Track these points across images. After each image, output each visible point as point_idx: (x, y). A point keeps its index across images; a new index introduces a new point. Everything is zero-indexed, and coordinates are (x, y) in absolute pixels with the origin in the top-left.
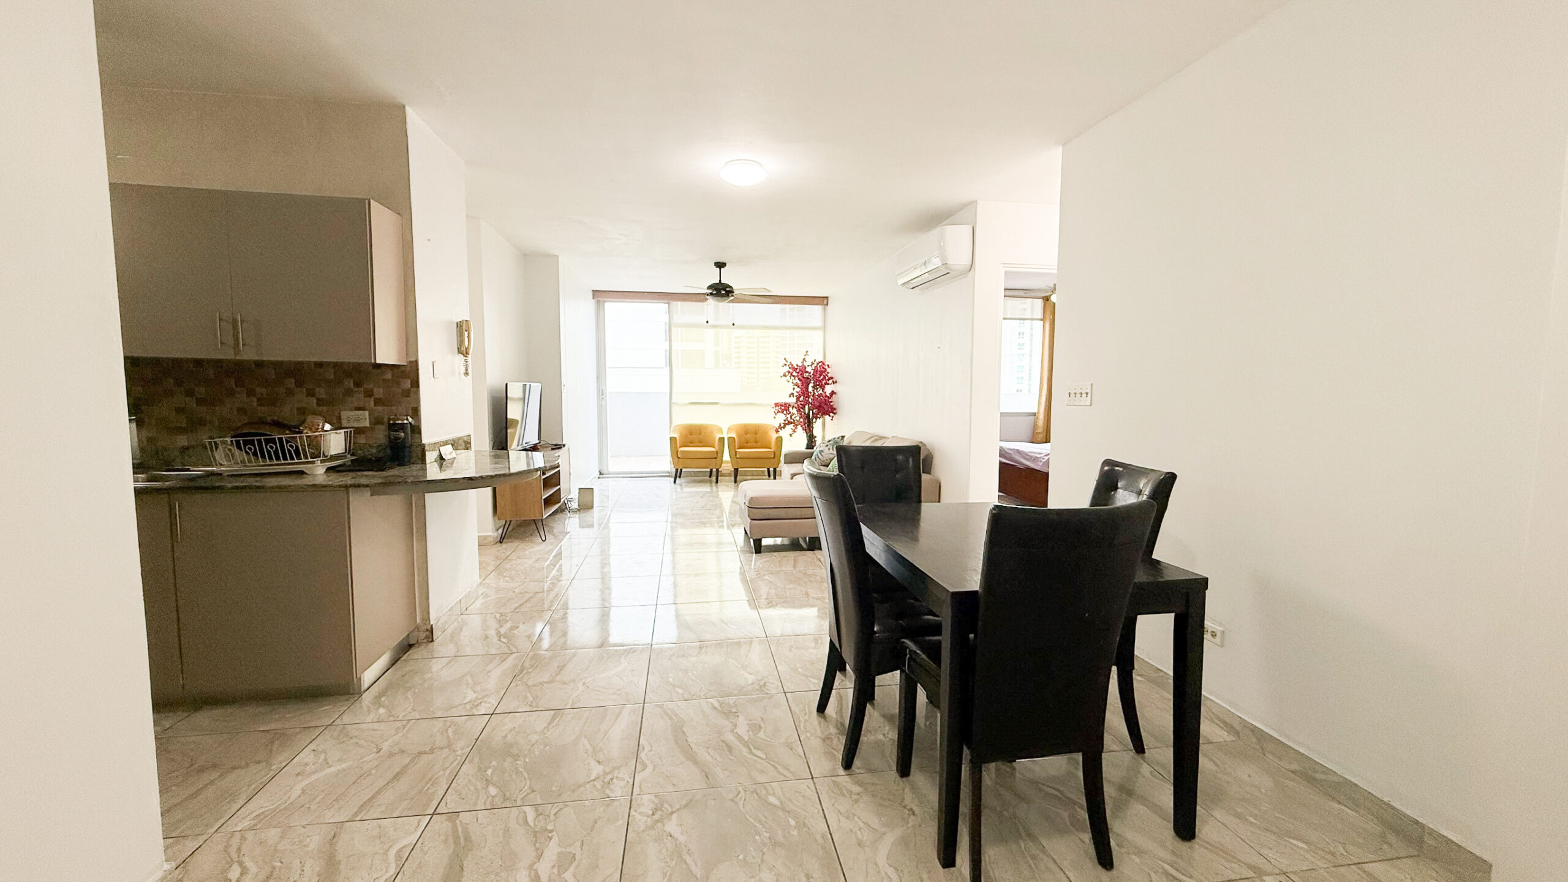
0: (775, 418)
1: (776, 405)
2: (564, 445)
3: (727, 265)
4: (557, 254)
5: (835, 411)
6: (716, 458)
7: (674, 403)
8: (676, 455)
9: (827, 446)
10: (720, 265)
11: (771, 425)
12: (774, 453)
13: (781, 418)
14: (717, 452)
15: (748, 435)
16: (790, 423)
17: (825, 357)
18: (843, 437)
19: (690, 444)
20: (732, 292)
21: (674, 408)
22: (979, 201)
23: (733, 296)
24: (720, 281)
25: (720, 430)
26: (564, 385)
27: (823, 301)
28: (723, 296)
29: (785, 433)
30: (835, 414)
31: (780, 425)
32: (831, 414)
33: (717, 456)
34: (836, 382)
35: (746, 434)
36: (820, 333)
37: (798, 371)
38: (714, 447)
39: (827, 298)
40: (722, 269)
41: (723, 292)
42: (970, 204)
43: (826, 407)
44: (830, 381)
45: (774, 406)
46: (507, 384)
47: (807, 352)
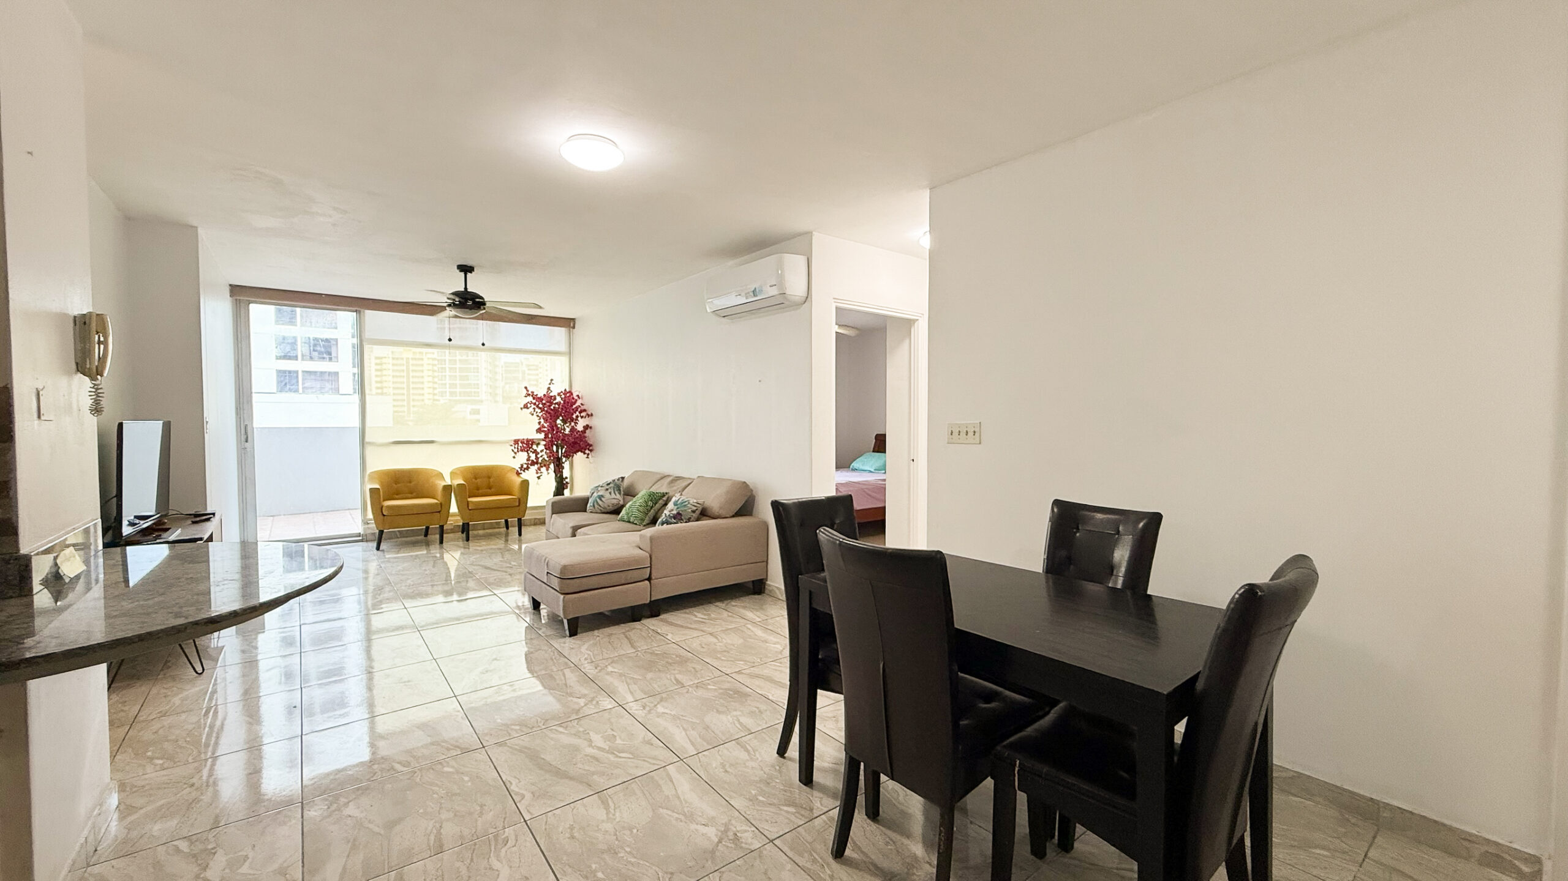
0: (514, 457)
1: (516, 442)
2: (214, 514)
3: (475, 270)
4: (196, 225)
5: (591, 448)
6: (439, 512)
7: (369, 443)
8: (380, 512)
9: (607, 490)
10: (466, 269)
11: (509, 467)
12: (519, 500)
13: (522, 457)
14: (441, 504)
15: (478, 480)
16: (533, 463)
17: (571, 386)
18: (623, 478)
19: (397, 497)
20: (484, 304)
21: (369, 451)
22: (814, 233)
23: (484, 309)
24: (466, 288)
25: (440, 476)
26: (207, 422)
27: (568, 323)
28: (471, 308)
29: (530, 475)
30: (591, 451)
31: (522, 466)
32: (587, 452)
33: (442, 509)
34: (592, 415)
35: (476, 479)
36: (565, 360)
37: (544, 402)
38: (433, 498)
39: (573, 320)
40: (469, 275)
41: (470, 303)
42: (800, 234)
43: (580, 443)
44: (583, 414)
45: (512, 443)
46: (120, 426)
47: (552, 380)
